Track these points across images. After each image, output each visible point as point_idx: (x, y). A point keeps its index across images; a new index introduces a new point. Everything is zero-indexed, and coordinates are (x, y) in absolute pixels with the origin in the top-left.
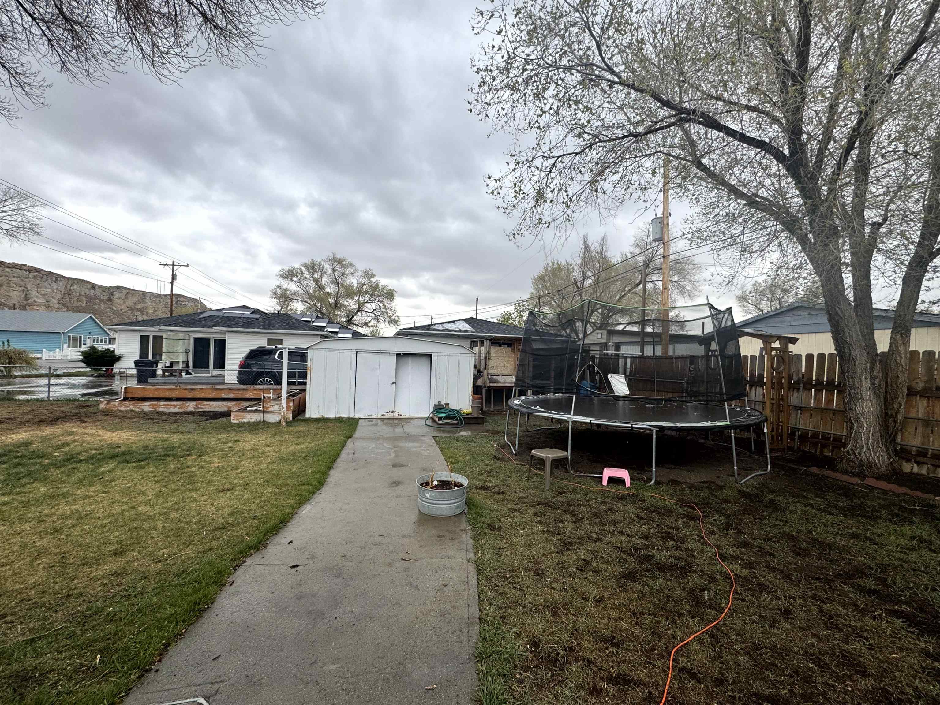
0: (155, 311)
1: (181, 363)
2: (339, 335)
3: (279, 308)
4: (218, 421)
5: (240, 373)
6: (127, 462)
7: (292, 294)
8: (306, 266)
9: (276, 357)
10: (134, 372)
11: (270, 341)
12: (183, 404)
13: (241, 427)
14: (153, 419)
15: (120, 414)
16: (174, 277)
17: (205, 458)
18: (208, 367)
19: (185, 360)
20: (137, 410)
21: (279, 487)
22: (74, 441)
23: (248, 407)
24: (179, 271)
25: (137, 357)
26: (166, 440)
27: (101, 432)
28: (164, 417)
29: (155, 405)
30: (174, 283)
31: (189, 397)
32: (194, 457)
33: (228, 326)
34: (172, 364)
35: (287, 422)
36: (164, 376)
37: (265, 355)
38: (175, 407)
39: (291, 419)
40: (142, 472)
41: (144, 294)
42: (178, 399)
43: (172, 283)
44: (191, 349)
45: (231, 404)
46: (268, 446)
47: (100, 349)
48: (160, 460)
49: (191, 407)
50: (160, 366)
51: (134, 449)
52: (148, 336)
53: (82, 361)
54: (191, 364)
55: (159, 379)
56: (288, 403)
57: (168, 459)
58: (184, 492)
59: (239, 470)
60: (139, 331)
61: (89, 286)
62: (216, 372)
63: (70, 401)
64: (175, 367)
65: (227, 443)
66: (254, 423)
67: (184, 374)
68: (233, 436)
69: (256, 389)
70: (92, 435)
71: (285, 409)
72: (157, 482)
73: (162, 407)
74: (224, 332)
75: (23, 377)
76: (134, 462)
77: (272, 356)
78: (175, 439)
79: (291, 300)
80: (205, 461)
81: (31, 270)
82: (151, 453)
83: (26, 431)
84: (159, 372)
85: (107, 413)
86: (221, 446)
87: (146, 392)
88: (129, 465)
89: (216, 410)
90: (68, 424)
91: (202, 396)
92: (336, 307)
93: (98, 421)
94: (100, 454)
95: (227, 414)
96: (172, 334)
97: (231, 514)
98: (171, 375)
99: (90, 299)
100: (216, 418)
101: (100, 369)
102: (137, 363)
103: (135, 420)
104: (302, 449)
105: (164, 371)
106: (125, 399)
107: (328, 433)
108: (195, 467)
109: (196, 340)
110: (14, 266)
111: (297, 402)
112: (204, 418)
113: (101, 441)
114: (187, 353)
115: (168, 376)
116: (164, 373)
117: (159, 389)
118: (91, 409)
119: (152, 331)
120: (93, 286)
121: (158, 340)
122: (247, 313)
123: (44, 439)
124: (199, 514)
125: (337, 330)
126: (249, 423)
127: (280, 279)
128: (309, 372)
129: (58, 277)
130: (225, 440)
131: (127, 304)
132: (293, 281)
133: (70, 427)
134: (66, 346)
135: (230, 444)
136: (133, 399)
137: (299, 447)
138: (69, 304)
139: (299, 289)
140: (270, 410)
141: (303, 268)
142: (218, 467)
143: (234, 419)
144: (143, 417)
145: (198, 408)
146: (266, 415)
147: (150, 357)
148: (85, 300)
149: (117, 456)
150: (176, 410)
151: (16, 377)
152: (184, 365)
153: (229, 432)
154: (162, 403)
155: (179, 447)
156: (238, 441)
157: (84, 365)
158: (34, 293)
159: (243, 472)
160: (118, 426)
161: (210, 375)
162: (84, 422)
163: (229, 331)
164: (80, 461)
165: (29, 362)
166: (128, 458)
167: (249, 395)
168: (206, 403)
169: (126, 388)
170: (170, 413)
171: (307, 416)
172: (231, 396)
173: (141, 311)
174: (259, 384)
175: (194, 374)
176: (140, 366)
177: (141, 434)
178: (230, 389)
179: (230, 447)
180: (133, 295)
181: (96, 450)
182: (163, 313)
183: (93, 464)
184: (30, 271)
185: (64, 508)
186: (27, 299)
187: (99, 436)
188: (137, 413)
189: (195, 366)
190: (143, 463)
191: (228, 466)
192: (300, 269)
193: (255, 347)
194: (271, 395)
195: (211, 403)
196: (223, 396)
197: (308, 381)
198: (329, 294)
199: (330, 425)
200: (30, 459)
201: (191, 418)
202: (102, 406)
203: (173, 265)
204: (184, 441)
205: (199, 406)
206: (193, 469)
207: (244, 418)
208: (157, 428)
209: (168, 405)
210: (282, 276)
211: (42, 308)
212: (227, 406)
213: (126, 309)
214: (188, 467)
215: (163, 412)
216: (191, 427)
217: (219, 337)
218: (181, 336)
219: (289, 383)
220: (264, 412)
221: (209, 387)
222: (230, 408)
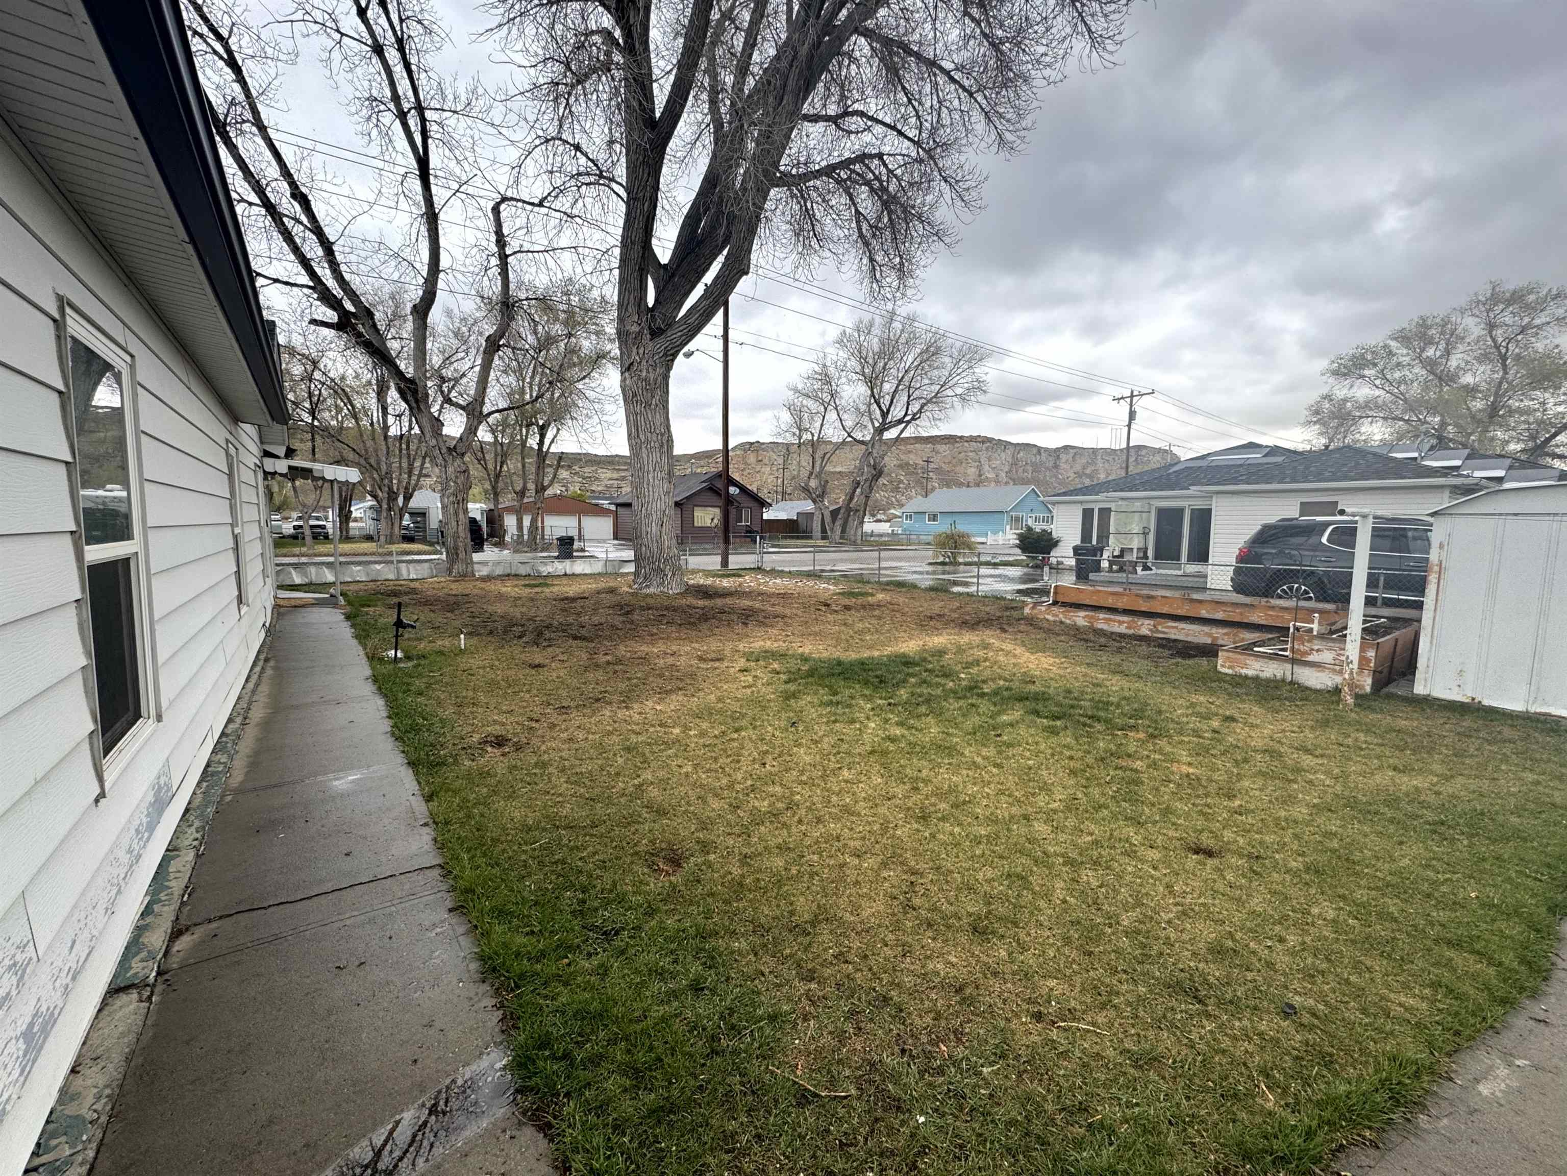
0: (1108, 474)
1: (1135, 551)
2: (1507, 485)
3: (1323, 441)
4: (1190, 662)
5: (1237, 571)
6: (1037, 713)
7: (1359, 408)
8: (1403, 338)
9: (1324, 540)
10: (1072, 562)
11: (1305, 508)
12: (1133, 621)
13: (1238, 685)
14: (1086, 641)
15: (1046, 625)
16: (1132, 415)
17: (1162, 743)
18: (1178, 558)
19: (1142, 545)
20: (1068, 621)
21: (1361, 911)
22: (986, 660)
23: (1255, 644)
24: (1140, 405)
25: (1078, 542)
26: (1098, 685)
27: (1019, 650)
28: (1103, 640)
29: (1092, 617)
30: (1133, 426)
31: (1143, 609)
32: (1141, 735)
33: (1218, 483)
34: (1122, 551)
35: (1357, 697)
36: (1110, 570)
37: (1297, 534)
38: (1120, 625)
39: (1368, 689)
40: (1054, 740)
41: (1095, 451)
42: (1126, 612)
43: (1129, 426)
44: (1152, 526)
45: (1218, 633)
46: (1307, 751)
47: (1038, 530)
48: (1085, 725)
49: (1145, 627)
50: (1106, 555)
51: (1051, 691)
52: (1093, 510)
53: (1018, 546)
54: (1150, 553)
55: (1103, 576)
56: (1363, 649)
57: (1099, 727)
58: (1114, 817)
59: (1237, 803)
60: (1081, 502)
61: (1035, 451)
62: (1192, 568)
63: (997, 598)
64: (1127, 558)
65: (1207, 717)
66: (1268, 681)
67: (1139, 569)
68: (1219, 703)
69: (1273, 608)
70: (1008, 653)
71: (1355, 666)
72: (1073, 773)
73: (1103, 622)
74: (1210, 495)
75: (966, 564)
76: (1047, 717)
77: (1313, 540)
78: (1115, 685)
79: (1356, 420)
80: (1161, 751)
81: (985, 440)
82: (1072, 707)
83: (948, 634)
84: (1105, 564)
85: (1031, 621)
86: (1194, 723)
87: (1082, 596)
88: (1039, 720)
89: (1189, 639)
90: (988, 632)
91: (1165, 610)
92: (1491, 417)
93: (1020, 632)
94: (1007, 689)
95: (1210, 651)
96: (1124, 503)
97: (1218, 951)
98: (1121, 570)
99: (1036, 467)
100: (1190, 657)
101: (1035, 558)
102: (1076, 550)
103: (1063, 638)
104: (1417, 788)
105: (1111, 563)
106: (1055, 603)
107: (1505, 759)
108: (1141, 759)
109: (1161, 512)
110: (972, 439)
111: (1387, 649)
112: (1167, 652)
113: (1015, 665)
114: (1145, 534)
115: (1117, 572)
116: (1111, 566)
117: (1100, 591)
118: (1015, 614)
119: (1097, 502)
120: (1039, 450)
121: (1105, 513)
122: (1256, 456)
123: (960, 650)
124: (1139, 904)
125: (1500, 473)
126: (1256, 679)
127: (1331, 380)
128: (1432, 578)
129: (1004, 445)
130: (1203, 710)
131: (1075, 469)
132: (1363, 377)
133: (991, 637)
134: (1008, 527)
135: (1215, 724)
136: (1064, 604)
137: (1407, 782)
138: (1015, 476)
139: (1377, 392)
140: (1310, 658)
141: (1393, 344)
142: (1188, 775)
143: (1223, 664)
144: (1075, 636)
145: (1158, 631)
146: (1297, 669)
147: (1094, 542)
148: (1030, 468)
149: (1027, 699)
150: (1122, 629)
151: (960, 564)
152: (1141, 555)
153: (1212, 692)
154: (1101, 616)
155: (1118, 706)
156: (1231, 719)
157: (1019, 551)
158: (986, 467)
159: (1249, 811)
160: (1041, 644)
161: (1179, 573)
162: (1004, 631)
163: (1218, 493)
164: (982, 695)
165: (970, 546)
166: (1040, 707)
167: (1256, 617)
168: (1171, 624)
169: (1056, 587)
170: (1112, 633)
171: (1419, 689)
172: (1220, 616)
173: (1090, 476)
174: (1280, 597)
175: (1154, 570)
176: (1080, 555)
177: (1065, 665)
178: (1217, 603)
179: (1215, 731)
180: (1081, 455)
181: (1005, 680)
182: (1117, 473)
183: (995, 705)
184: (983, 442)
185: (945, 777)
186: (980, 475)
187: (1015, 656)
188: (1067, 626)
189: (1156, 558)
190: (1058, 723)
191: (1210, 780)
192: (1385, 346)
193: (1272, 519)
194: (1315, 626)
195: (1181, 625)
196: (1204, 613)
197: (1429, 600)
198: (1471, 391)
199: (1507, 732)
200: (937, 676)
201: (1144, 649)
202: (1027, 610)
203: (1132, 396)
204: (1127, 694)
205: (1160, 628)
206: (1138, 764)
207: (1246, 666)
208: (1090, 657)
209: (1110, 620)
210: (1336, 373)
211: (993, 484)
212: (1210, 635)
213: (1073, 475)
214: (1129, 756)
215: (1102, 630)
216: (1141, 665)
217: (1200, 504)
218: (1138, 505)
219: (1370, 602)
220: (1294, 661)
221: (1177, 594)
222: (1217, 638)
